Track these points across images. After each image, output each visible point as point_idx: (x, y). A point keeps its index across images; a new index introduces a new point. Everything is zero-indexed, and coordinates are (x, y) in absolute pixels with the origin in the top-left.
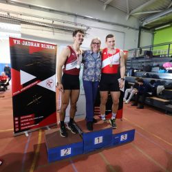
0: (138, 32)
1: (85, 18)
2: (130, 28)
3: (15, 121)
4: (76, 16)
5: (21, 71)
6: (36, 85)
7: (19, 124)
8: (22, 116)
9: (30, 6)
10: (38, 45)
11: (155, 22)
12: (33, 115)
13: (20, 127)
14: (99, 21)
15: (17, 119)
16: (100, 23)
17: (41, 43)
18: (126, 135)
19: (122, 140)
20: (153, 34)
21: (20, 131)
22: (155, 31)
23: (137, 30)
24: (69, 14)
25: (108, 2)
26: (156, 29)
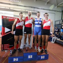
1: (38, 8)
2: (57, 11)
3: (2, 46)
4: (34, 8)
5: (5, 28)
7: (4, 47)
8: (5, 44)
9: (17, 5)
10: (12, 18)
12: (9, 44)
13: (3, 48)
14: (44, 9)
15: (3, 45)
16: (44, 10)
18: (44, 56)
19: (42, 58)
21: (4, 50)
24: (32, 7)
25: (47, 2)
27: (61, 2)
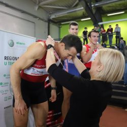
20: (60, 28)
22: (61, 25)
23: (45, 21)
26: (62, 23)
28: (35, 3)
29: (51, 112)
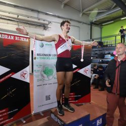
0: (90, 26)
1: (47, 14)
2: (84, 23)
6: (10, 78)
10: (12, 38)
11: (102, 19)
17: (15, 36)
18: (101, 119)
20: (101, 28)
22: (102, 26)
23: (88, 25)
24: (33, 10)
25: (65, 2)
26: (103, 24)
27: (90, 6)
28: (80, 11)
29: (72, 94)
